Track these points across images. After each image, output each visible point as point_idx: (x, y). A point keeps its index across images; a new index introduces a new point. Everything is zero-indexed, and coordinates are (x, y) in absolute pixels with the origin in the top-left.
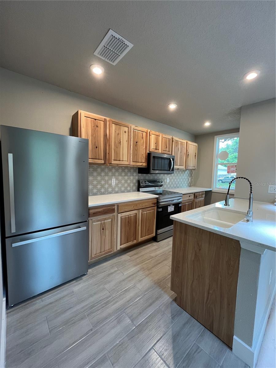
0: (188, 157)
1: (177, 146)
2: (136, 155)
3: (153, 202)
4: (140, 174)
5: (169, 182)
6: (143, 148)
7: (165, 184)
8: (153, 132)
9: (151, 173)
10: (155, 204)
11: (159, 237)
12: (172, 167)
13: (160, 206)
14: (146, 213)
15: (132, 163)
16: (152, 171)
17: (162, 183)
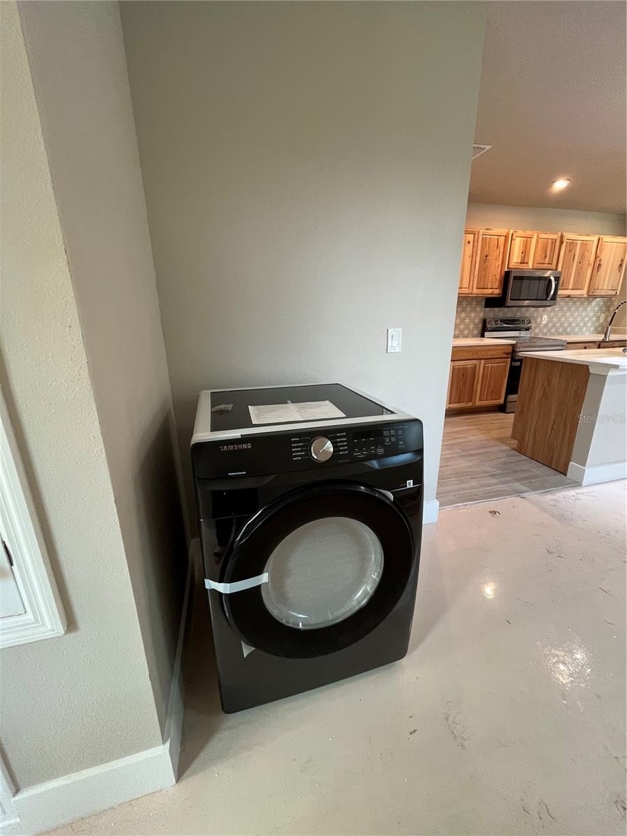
0: (598, 271)
1: (570, 251)
2: (484, 277)
3: (506, 351)
4: (488, 309)
5: (547, 323)
6: (497, 264)
7: (536, 327)
8: (520, 233)
9: (509, 304)
10: (507, 354)
11: (509, 405)
12: (552, 292)
13: (517, 358)
14: (491, 366)
15: (475, 291)
16: (509, 303)
17: (529, 325)
